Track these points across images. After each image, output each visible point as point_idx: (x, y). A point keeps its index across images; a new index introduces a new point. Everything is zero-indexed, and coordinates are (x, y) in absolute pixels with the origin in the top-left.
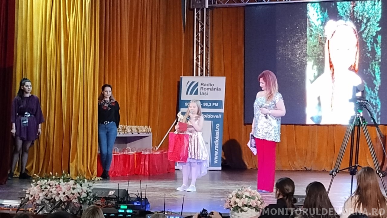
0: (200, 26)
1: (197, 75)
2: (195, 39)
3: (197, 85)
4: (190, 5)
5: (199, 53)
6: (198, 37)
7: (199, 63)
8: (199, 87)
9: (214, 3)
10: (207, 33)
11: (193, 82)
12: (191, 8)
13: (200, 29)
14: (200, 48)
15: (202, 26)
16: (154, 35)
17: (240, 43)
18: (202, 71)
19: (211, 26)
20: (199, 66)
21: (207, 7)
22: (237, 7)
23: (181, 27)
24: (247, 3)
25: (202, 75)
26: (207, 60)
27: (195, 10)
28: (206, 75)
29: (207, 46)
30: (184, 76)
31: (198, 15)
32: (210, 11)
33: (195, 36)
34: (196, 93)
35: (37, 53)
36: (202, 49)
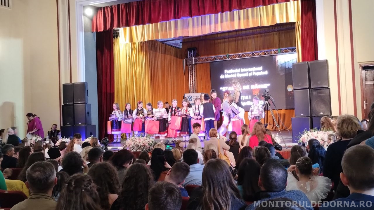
0: (191, 72)
1: (191, 93)
2: (189, 78)
3: (191, 97)
4: (186, 63)
5: (192, 83)
6: (190, 76)
7: (192, 88)
8: (192, 98)
9: (197, 62)
10: (194, 74)
11: (189, 96)
12: (187, 64)
13: (191, 73)
14: (192, 81)
15: (192, 72)
16: (172, 76)
17: (209, 78)
18: (193, 91)
19: (196, 71)
20: (192, 89)
21: (194, 63)
22: (206, 63)
23: (183, 72)
24: (211, 61)
25: (193, 93)
26: (195, 86)
27: (189, 65)
28: (195, 93)
29: (195, 80)
30: (185, 93)
31: (190, 67)
32: (195, 65)
33: (189, 76)
34: (191, 100)
35: (123, 86)
36: (193, 81)
